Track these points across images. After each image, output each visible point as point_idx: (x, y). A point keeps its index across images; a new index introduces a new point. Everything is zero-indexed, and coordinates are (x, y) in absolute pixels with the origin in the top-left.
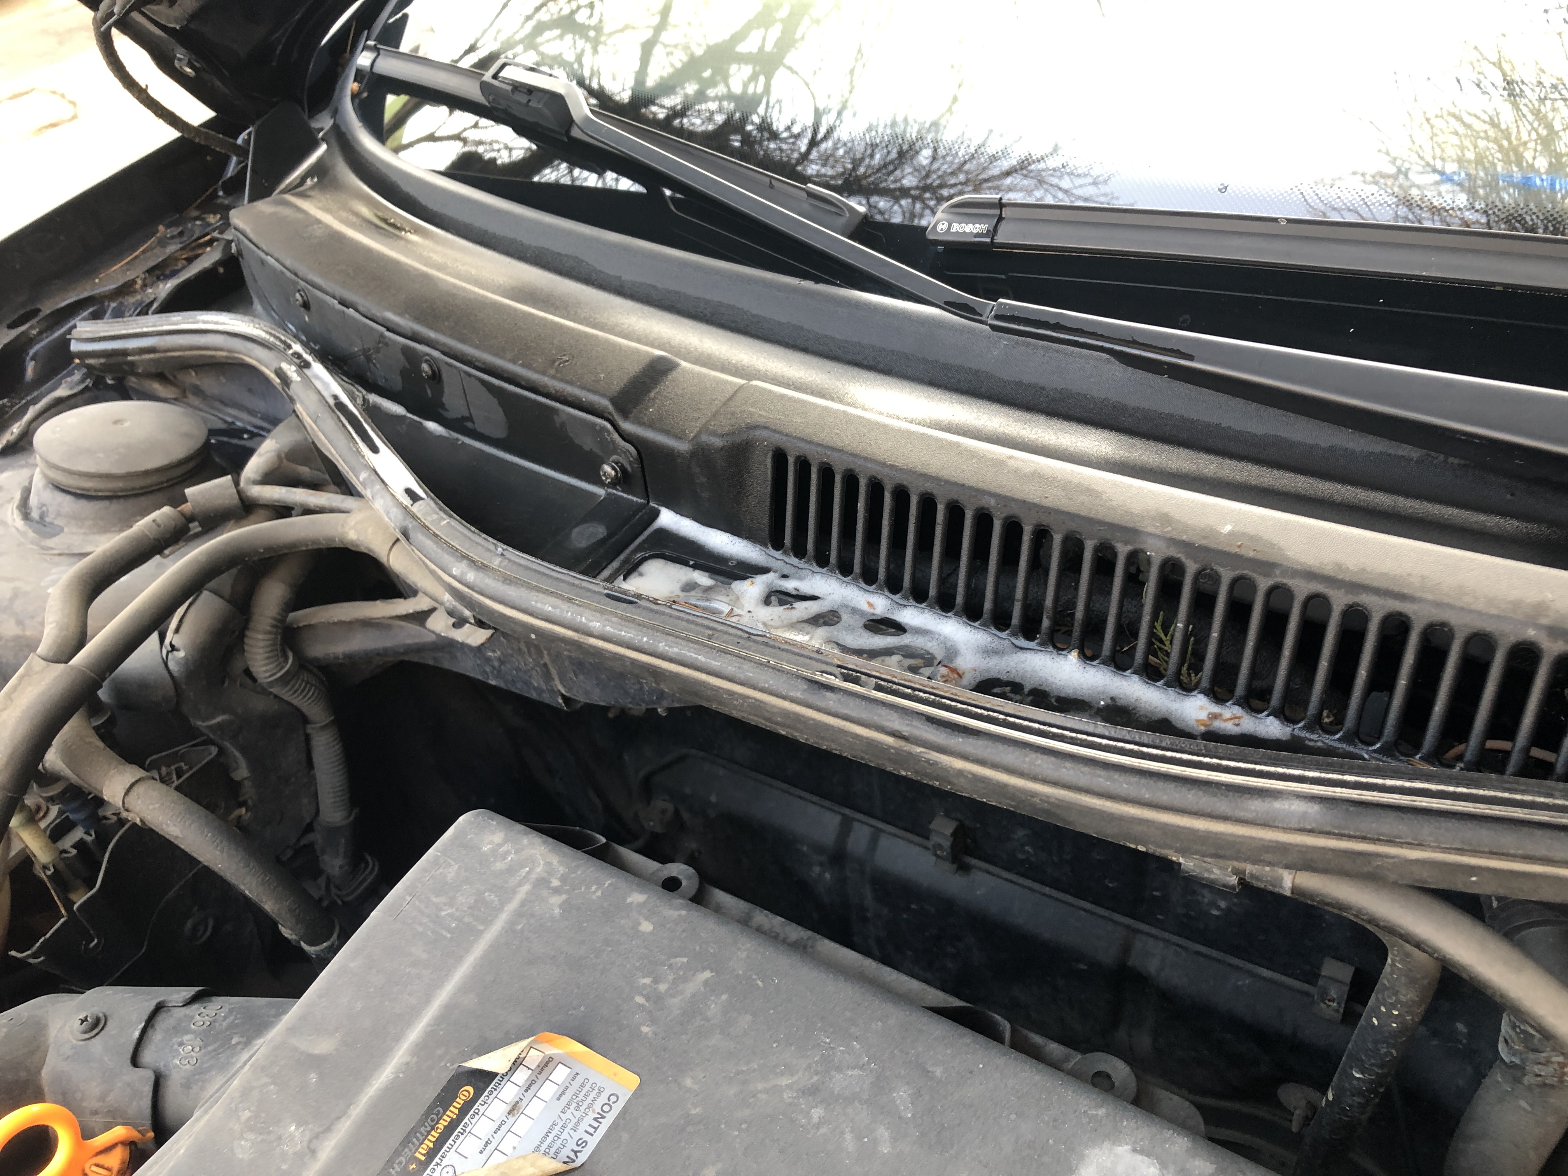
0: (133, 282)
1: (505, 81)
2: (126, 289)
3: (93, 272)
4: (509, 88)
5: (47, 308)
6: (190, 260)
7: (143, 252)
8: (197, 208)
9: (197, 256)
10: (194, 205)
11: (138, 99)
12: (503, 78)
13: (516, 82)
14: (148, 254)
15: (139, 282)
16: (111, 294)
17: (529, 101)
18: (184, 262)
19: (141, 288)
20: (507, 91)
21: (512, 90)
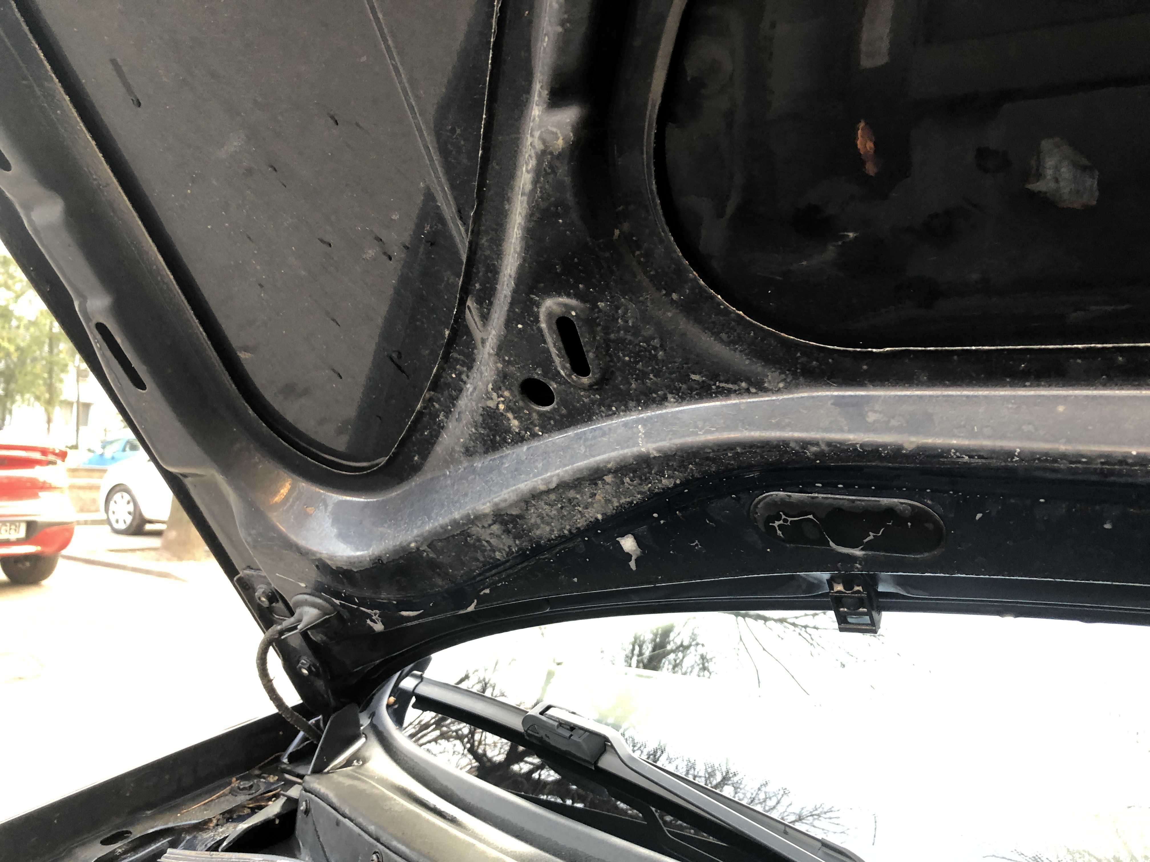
0: (210, 820)
1: (551, 717)
2: (201, 826)
3: (176, 808)
4: (556, 724)
5: (138, 831)
6: (254, 811)
7: (218, 797)
8: (260, 769)
9: (261, 808)
10: (258, 766)
11: (264, 685)
12: (550, 715)
13: (562, 720)
14: (222, 799)
15: (215, 821)
16: (189, 828)
17: (571, 735)
18: (249, 811)
19: (214, 827)
20: (553, 725)
21: (558, 727)
